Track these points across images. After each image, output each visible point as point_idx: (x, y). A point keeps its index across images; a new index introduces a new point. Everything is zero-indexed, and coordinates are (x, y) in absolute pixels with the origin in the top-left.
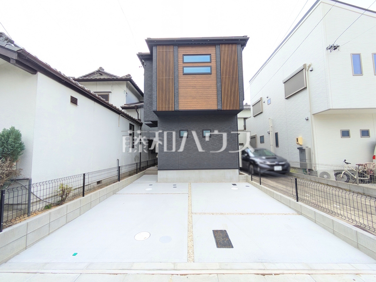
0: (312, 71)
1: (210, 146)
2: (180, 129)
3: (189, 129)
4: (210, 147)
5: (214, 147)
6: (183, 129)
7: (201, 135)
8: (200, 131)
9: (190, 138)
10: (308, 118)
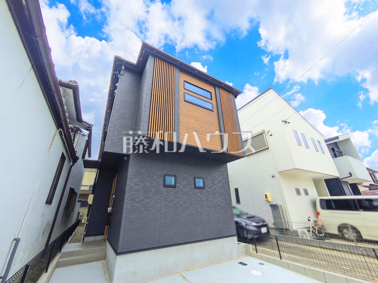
0: (271, 136)
1: (204, 202)
2: (165, 173)
3: (177, 175)
4: (204, 204)
5: (208, 203)
6: (169, 173)
7: (192, 184)
8: (191, 179)
9: (179, 188)
10: (274, 175)
